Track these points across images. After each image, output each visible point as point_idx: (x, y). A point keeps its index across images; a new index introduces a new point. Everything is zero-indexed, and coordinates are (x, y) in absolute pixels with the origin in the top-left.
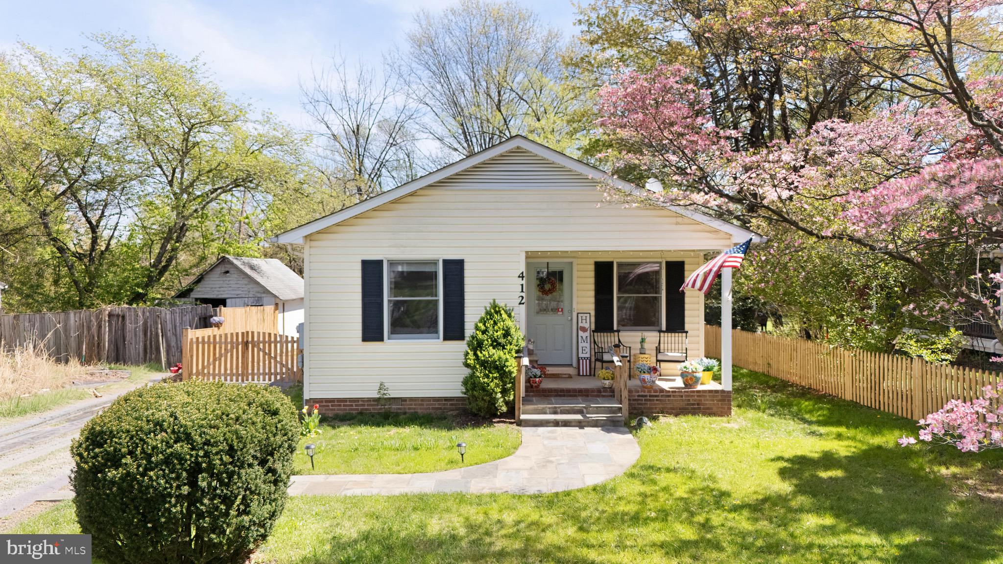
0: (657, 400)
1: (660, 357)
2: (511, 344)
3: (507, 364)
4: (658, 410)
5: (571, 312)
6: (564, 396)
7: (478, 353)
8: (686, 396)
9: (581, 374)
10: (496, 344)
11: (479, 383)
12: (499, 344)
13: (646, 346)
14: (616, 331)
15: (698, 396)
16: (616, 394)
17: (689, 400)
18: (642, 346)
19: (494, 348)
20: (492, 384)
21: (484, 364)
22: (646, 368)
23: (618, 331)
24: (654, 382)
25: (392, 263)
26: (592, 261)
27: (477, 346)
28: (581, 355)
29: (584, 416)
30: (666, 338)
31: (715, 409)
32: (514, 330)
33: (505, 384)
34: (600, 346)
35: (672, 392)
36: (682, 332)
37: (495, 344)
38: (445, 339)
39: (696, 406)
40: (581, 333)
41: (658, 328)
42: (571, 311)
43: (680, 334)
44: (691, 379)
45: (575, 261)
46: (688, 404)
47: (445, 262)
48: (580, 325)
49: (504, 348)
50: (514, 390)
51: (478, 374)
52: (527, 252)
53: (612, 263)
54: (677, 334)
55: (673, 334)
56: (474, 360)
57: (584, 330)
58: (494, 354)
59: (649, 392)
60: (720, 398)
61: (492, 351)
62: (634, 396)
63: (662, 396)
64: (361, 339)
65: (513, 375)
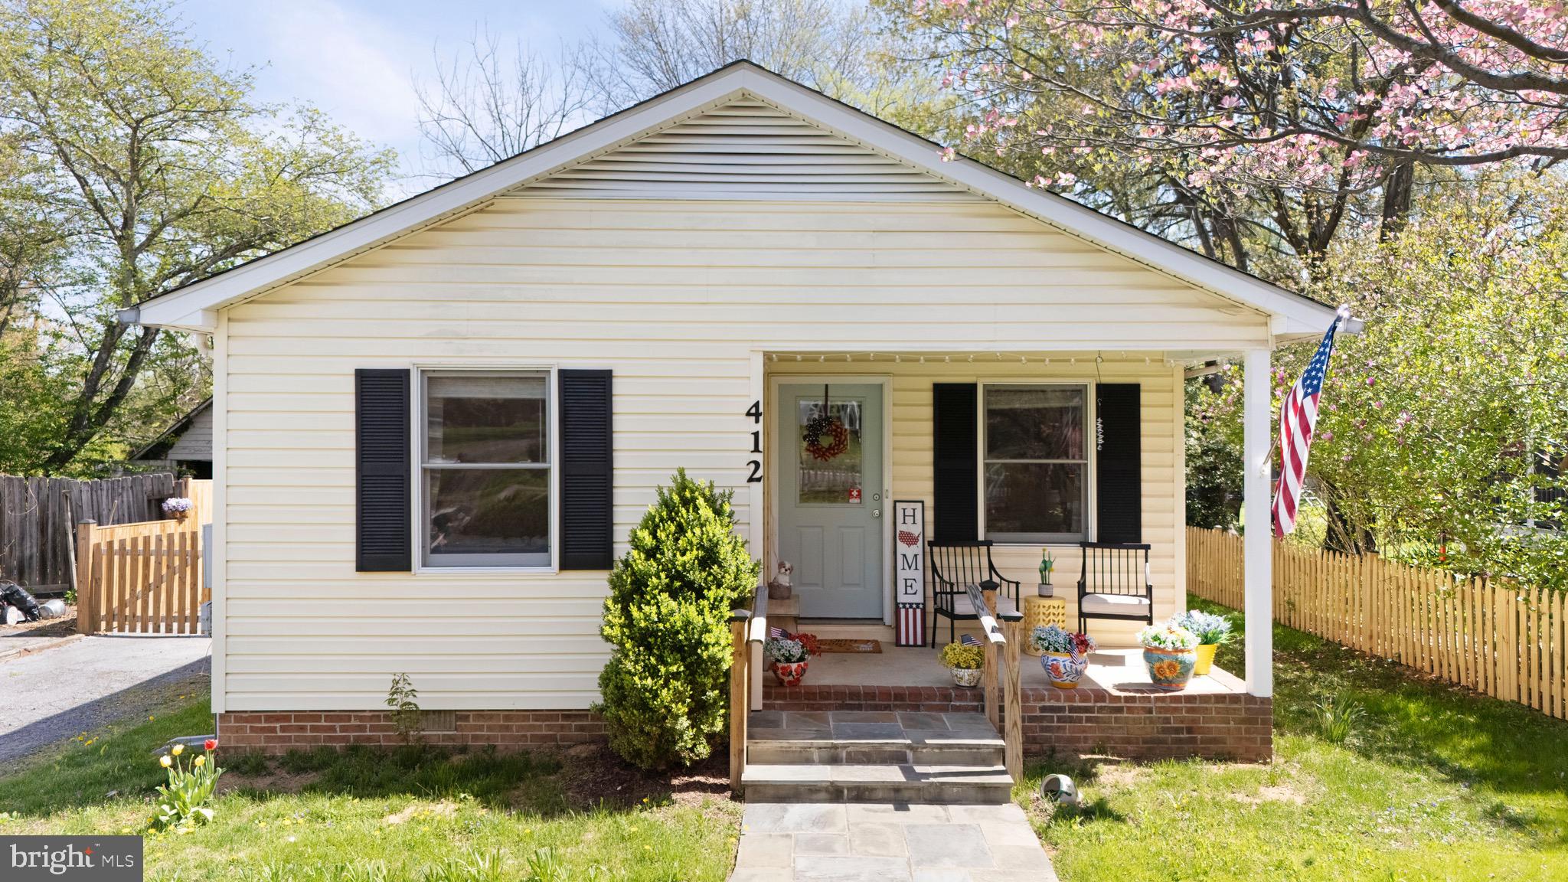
0: (1089, 720)
1: (1087, 608)
2: (719, 586)
3: (708, 638)
4: (1090, 744)
5: (879, 497)
6: (859, 707)
7: (634, 609)
8: (1160, 710)
9: (903, 642)
10: (681, 586)
11: (633, 687)
12: (689, 585)
13: (1053, 577)
14: (983, 543)
15: (1190, 710)
16: (987, 704)
17: (1167, 720)
18: (1043, 578)
19: (674, 595)
20: (665, 692)
21: (645, 638)
22: (1061, 640)
23: (988, 543)
24: (1079, 673)
25: (433, 379)
26: (927, 384)
27: (632, 591)
28: (902, 598)
29: (908, 772)
30: (1099, 561)
31: (1230, 744)
32: (729, 548)
33: (699, 690)
34: (946, 578)
35: (1127, 699)
36: (1136, 548)
37: (677, 584)
38: (565, 566)
39: (1185, 735)
40: (902, 547)
41: (1079, 537)
42: (881, 498)
43: (1132, 552)
44: (1171, 666)
45: (889, 383)
46: (1165, 731)
47: (565, 376)
48: (900, 527)
49: (700, 596)
50: (727, 707)
51: (630, 666)
52: (768, 356)
53: (974, 386)
54: (1123, 552)
55: (1115, 552)
56: (622, 626)
57: (909, 539)
58: (672, 613)
59: (1070, 699)
60: (1243, 715)
61: (667, 603)
62: (1033, 709)
63: (1101, 709)
64: (354, 565)
65: (725, 667)
